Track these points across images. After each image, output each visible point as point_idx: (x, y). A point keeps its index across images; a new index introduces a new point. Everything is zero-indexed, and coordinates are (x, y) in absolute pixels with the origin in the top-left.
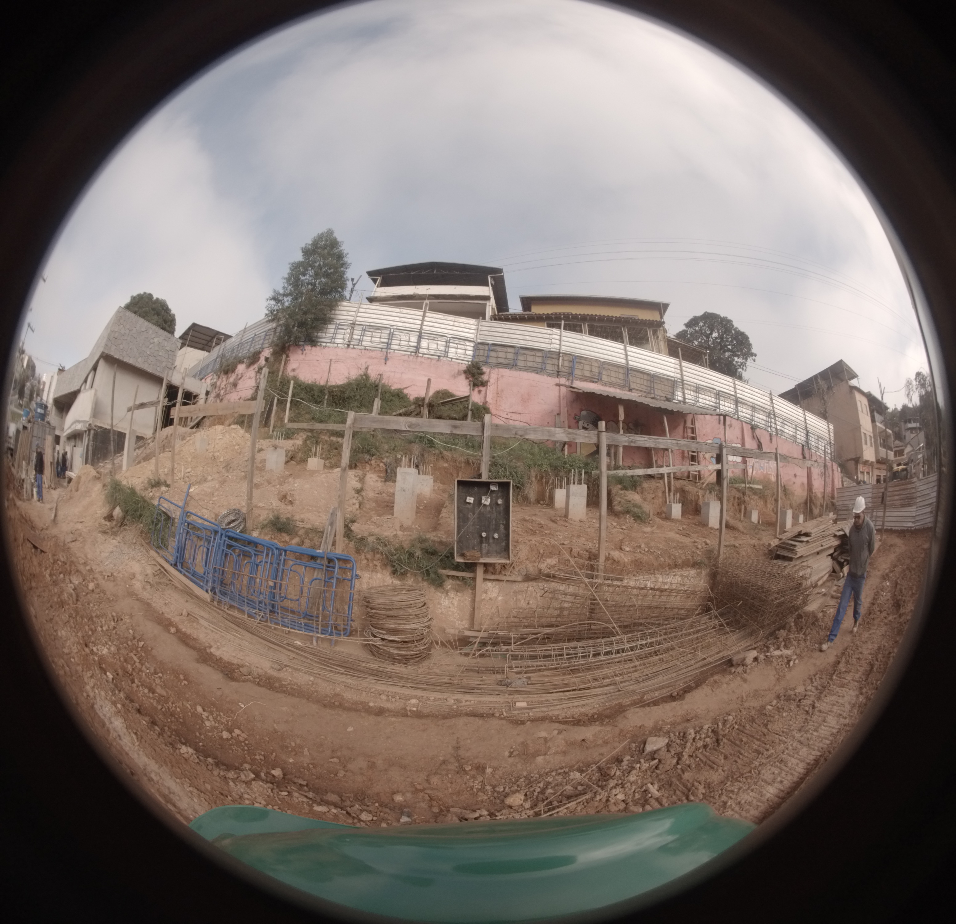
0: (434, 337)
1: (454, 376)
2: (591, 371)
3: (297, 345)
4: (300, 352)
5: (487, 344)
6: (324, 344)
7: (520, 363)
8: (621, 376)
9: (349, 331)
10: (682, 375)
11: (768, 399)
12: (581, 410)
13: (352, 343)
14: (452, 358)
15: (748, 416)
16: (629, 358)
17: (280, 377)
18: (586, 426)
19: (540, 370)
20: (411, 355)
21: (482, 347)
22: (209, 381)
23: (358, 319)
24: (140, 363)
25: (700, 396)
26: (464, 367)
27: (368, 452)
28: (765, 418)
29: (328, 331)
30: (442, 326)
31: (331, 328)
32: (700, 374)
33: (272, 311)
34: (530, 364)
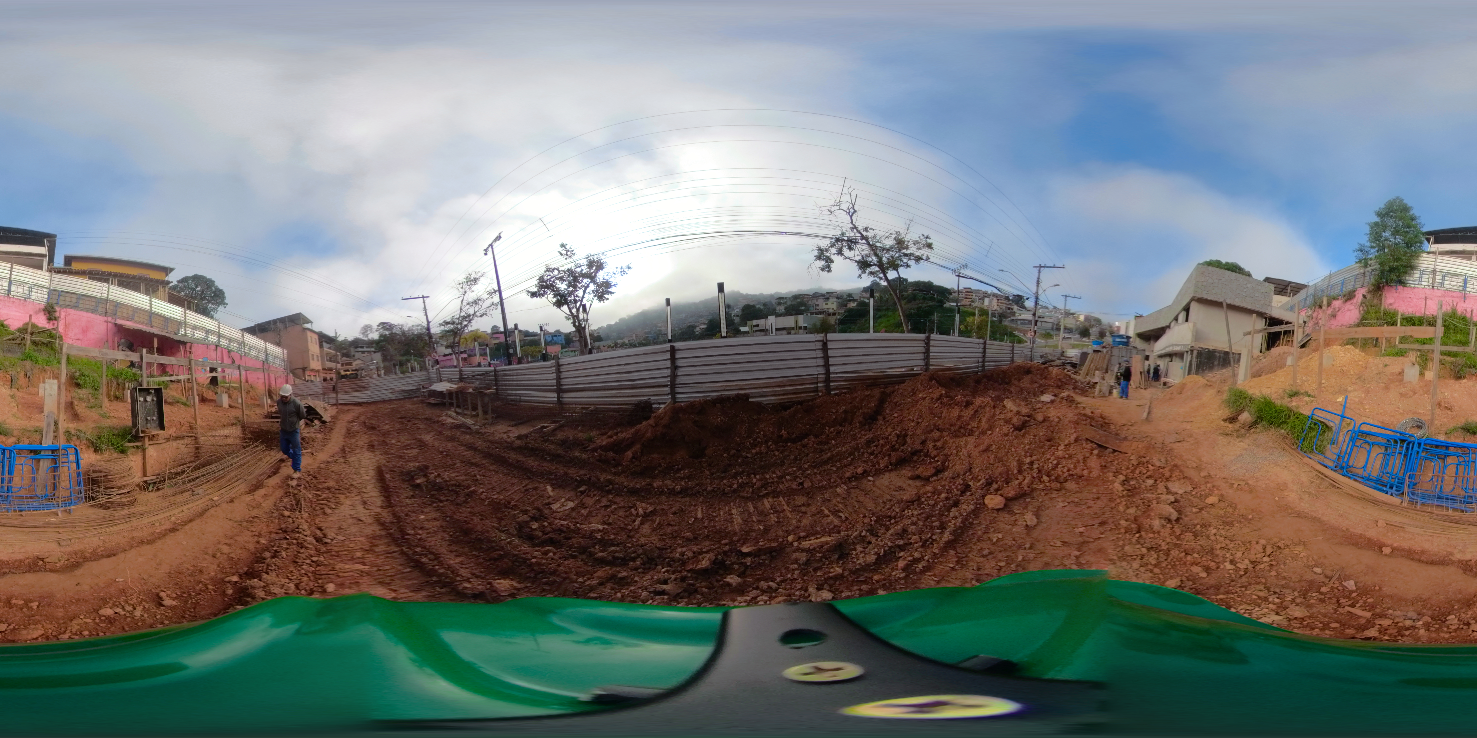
0: (19, 283)
1: (37, 313)
2: (126, 313)
5: (57, 291)
7: (81, 306)
8: (148, 318)
14: (35, 300)
19: (94, 311)
21: (54, 293)
26: (43, 307)
30: (24, 275)
32: (197, 318)
34: (87, 306)
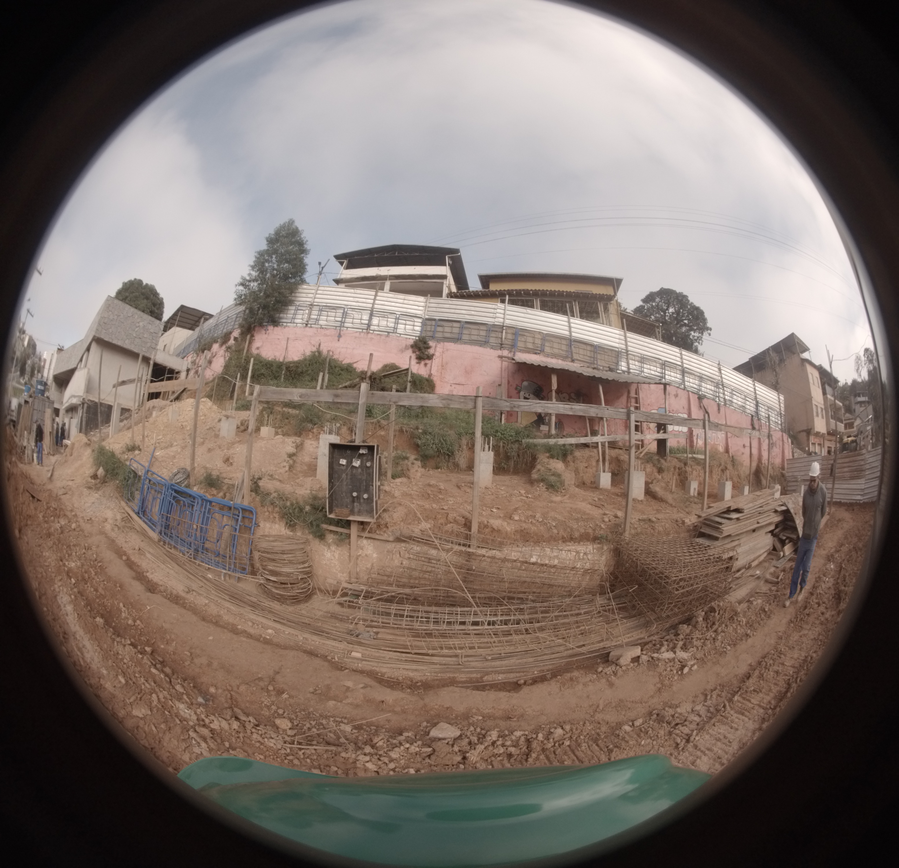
0: (385, 314)
1: (402, 351)
2: (534, 343)
3: (261, 325)
4: (264, 332)
5: (435, 320)
6: (285, 324)
7: (465, 337)
8: (564, 348)
9: (307, 311)
10: (626, 345)
11: (716, 369)
12: (523, 381)
13: (310, 322)
14: (400, 334)
15: (695, 386)
16: (573, 329)
17: (244, 355)
18: (527, 396)
19: (484, 343)
20: (362, 332)
21: (429, 323)
22: (190, 359)
23: (316, 300)
24: (127, 345)
25: (645, 366)
26: (411, 342)
27: (311, 421)
28: (713, 388)
29: (289, 312)
30: (393, 304)
31: (292, 308)
32: (646, 344)
33: (240, 296)
34: (474, 338)
